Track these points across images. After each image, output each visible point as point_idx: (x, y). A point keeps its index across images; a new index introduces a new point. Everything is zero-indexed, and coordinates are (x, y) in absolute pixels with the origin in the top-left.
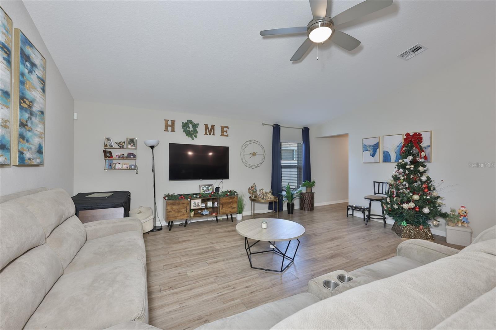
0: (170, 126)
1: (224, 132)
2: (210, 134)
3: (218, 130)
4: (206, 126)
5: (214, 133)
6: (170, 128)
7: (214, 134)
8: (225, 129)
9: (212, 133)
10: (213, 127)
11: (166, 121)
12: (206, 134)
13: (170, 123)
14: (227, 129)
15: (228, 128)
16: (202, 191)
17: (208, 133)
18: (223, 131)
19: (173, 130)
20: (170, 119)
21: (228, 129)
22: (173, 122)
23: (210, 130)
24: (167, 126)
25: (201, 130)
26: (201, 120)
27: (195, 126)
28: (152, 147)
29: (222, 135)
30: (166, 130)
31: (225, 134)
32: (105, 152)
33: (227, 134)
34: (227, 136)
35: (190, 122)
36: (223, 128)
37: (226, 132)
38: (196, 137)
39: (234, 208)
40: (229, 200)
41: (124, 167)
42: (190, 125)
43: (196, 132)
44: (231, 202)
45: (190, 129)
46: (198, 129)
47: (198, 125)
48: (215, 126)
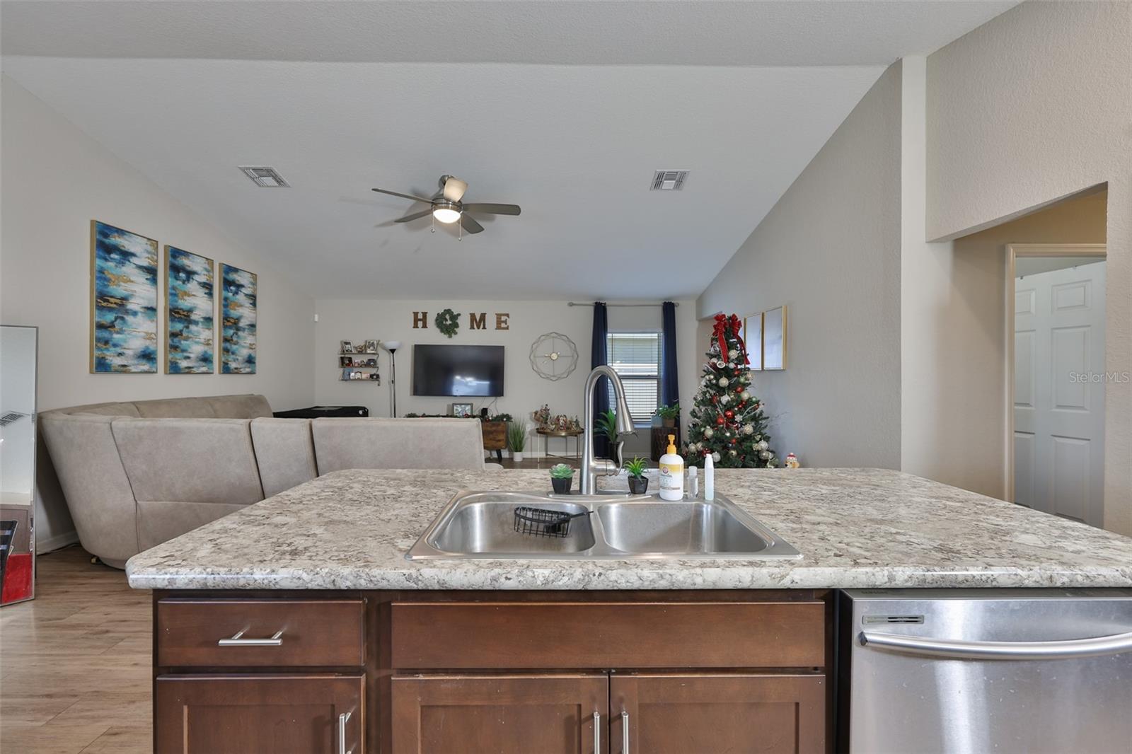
0: (420, 320)
1: (501, 323)
2: (478, 328)
3: (491, 321)
4: (473, 316)
5: (484, 325)
6: (420, 324)
7: (484, 328)
8: (503, 318)
9: (482, 326)
10: (483, 316)
11: (416, 314)
12: (472, 327)
13: (420, 316)
14: (507, 318)
15: (508, 315)
16: (456, 412)
17: (475, 326)
18: (499, 322)
19: (425, 326)
20: (420, 310)
21: (508, 317)
22: (425, 314)
23: (478, 322)
24: (416, 320)
25: (464, 322)
26: (464, 308)
27: (454, 318)
28: (393, 351)
29: (499, 328)
30: (416, 326)
31: (503, 325)
33: (506, 326)
34: (507, 328)
35: (448, 311)
36: (499, 316)
37: (505, 322)
38: (456, 333)
39: (499, 441)
40: (491, 427)
41: (364, 376)
42: (448, 317)
43: (457, 326)
44: (495, 431)
45: (447, 323)
46: (459, 321)
47: (459, 315)
48: (486, 316)
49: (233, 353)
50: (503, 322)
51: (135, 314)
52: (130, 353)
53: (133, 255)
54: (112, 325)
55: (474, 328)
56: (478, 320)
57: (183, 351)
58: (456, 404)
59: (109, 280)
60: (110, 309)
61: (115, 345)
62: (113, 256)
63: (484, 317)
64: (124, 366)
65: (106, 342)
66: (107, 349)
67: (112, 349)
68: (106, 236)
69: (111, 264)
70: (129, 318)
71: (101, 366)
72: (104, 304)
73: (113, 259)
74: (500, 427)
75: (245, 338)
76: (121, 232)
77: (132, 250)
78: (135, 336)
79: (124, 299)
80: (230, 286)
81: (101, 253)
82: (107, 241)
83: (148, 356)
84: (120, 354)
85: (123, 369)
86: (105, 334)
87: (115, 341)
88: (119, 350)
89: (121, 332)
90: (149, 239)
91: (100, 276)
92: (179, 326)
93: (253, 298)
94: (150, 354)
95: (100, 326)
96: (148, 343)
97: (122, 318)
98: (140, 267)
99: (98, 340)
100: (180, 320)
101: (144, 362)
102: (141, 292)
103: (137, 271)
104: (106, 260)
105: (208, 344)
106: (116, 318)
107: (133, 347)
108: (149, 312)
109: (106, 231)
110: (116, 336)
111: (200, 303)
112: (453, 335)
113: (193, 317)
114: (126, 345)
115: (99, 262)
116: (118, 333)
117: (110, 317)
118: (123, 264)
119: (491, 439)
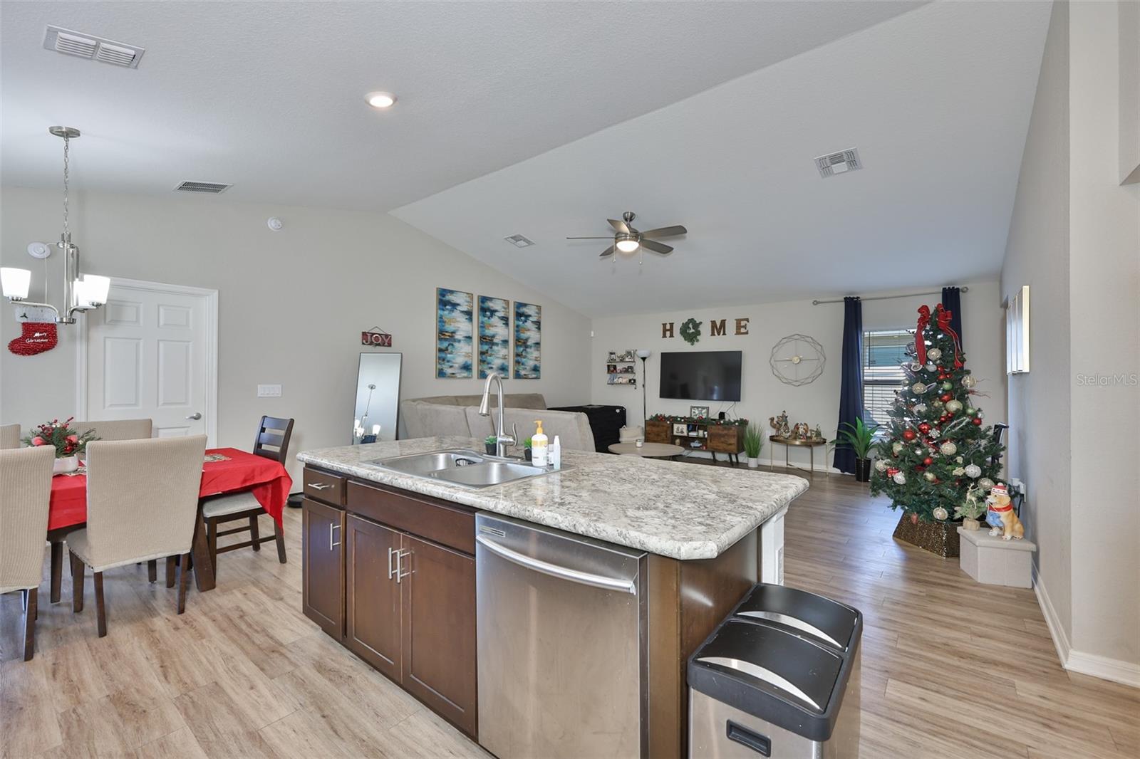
0: (668, 330)
1: (740, 328)
2: (719, 334)
3: (731, 327)
4: (714, 323)
5: (724, 331)
6: (668, 333)
7: (724, 334)
8: (743, 323)
9: (720, 332)
10: (723, 322)
11: (664, 325)
12: (713, 334)
13: (668, 327)
14: (746, 322)
15: (747, 320)
16: (693, 414)
17: (716, 333)
18: (739, 327)
19: (672, 336)
20: (668, 322)
21: (748, 322)
22: (672, 325)
23: (718, 328)
24: (665, 331)
25: (705, 329)
26: (705, 317)
27: (696, 326)
28: (644, 359)
29: (738, 333)
30: (665, 336)
31: (743, 330)
32: (608, 366)
33: (745, 331)
34: (747, 333)
35: (691, 321)
36: (738, 321)
37: (745, 327)
38: (698, 341)
39: (730, 444)
40: (723, 431)
41: (624, 381)
42: (691, 326)
43: (698, 333)
44: (726, 434)
45: (691, 331)
46: (701, 328)
47: (701, 323)
48: (726, 322)
49: (523, 364)
50: (743, 327)
51: (459, 341)
52: (456, 365)
53: (458, 305)
54: (447, 349)
55: (714, 335)
56: (718, 327)
57: (488, 363)
58: (694, 407)
59: (445, 322)
60: (446, 340)
61: (448, 361)
62: (448, 307)
63: (725, 323)
64: (453, 374)
65: (444, 360)
66: (444, 364)
67: (447, 364)
68: (444, 296)
69: (446, 312)
70: (456, 344)
71: (441, 374)
72: (442, 337)
73: (448, 309)
74: (731, 431)
75: (532, 353)
76: (452, 292)
77: (458, 302)
78: (459, 355)
79: (453, 333)
80: (521, 317)
81: (441, 307)
82: (444, 299)
83: (467, 367)
84: (451, 367)
85: (453, 376)
86: (443, 355)
87: (449, 359)
88: (451, 364)
89: (451, 353)
90: (468, 294)
91: (441, 320)
92: (486, 347)
93: (538, 324)
94: (468, 366)
95: (440, 350)
96: (466, 359)
97: (452, 345)
98: (462, 312)
99: (439, 358)
100: (486, 343)
101: (464, 371)
102: (462, 326)
103: (461, 314)
104: (443, 310)
105: (505, 359)
106: (449, 345)
107: (458, 362)
108: (468, 339)
109: (444, 293)
110: (449, 356)
111: (499, 330)
112: (695, 343)
113: (495, 341)
114: (454, 361)
115: (440, 312)
116: (450, 354)
117: (445, 344)
118: (453, 311)
119: (722, 442)
